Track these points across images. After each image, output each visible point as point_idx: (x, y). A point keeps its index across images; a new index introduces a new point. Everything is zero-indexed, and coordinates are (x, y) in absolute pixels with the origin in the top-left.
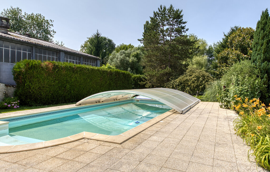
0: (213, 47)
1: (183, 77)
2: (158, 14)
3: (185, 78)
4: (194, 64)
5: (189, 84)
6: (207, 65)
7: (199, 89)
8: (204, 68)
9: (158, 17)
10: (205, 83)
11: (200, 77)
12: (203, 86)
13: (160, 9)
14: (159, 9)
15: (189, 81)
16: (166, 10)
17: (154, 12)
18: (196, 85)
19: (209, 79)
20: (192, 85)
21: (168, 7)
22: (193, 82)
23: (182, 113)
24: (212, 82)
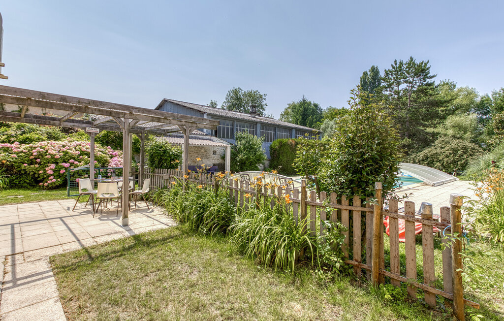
0: (491, 97)
1: (430, 149)
2: (391, 72)
3: (434, 152)
4: (449, 127)
5: (441, 158)
6: (475, 129)
7: (457, 165)
8: (469, 133)
9: (390, 76)
10: (467, 157)
11: (459, 150)
12: (463, 161)
13: (394, 65)
14: (392, 65)
15: (440, 155)
16: (403, 65)
17: (385, 70)
18: (452, 161)
19: (474, 152)
20: (446, 160)
21: (406, 60)
22: (447, 156)
23: (433, 185)
24: (481, 156)
